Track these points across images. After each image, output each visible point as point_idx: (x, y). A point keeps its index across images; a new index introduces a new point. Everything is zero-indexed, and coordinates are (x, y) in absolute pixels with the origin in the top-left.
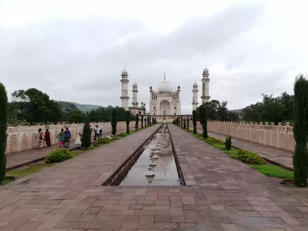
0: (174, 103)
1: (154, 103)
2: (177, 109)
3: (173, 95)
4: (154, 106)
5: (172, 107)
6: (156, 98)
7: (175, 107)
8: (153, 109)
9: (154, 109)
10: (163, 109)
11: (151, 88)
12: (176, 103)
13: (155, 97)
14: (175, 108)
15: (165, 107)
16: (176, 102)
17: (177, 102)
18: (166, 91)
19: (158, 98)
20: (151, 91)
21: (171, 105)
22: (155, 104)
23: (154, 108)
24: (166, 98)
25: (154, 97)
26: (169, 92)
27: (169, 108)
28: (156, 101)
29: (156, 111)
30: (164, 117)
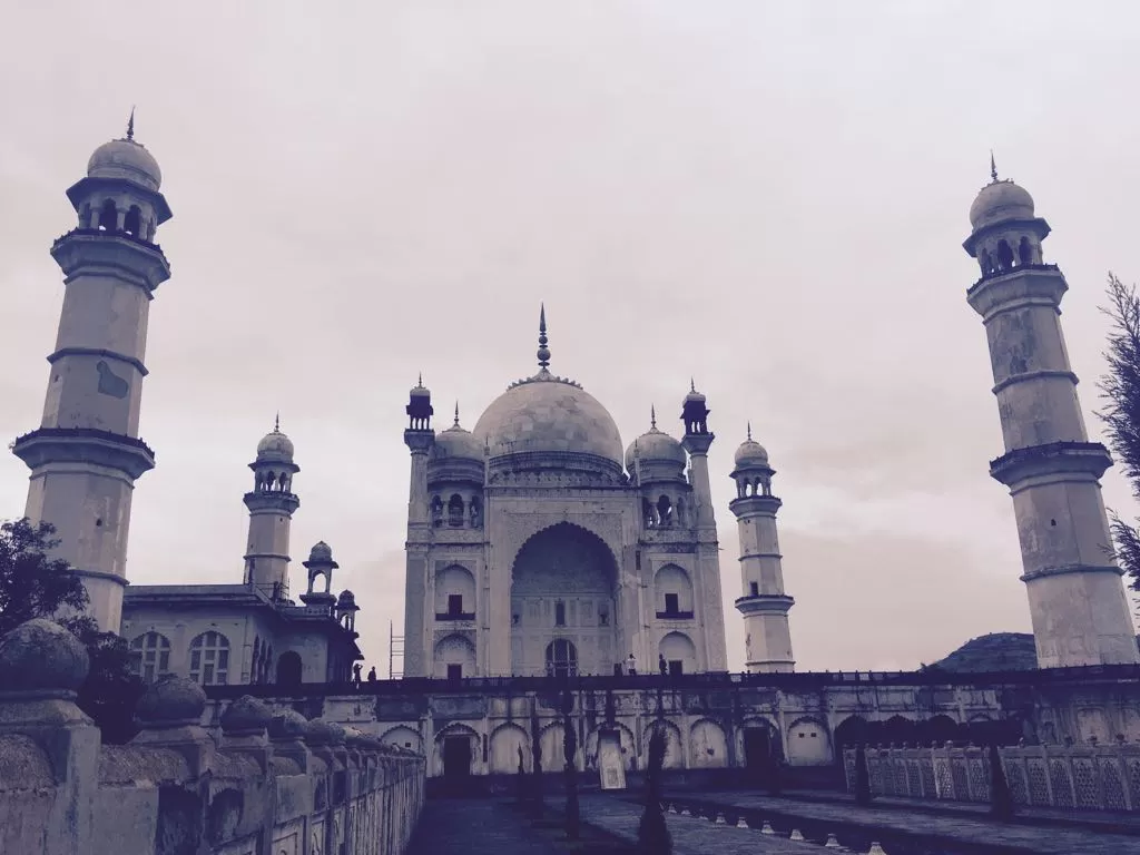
0: (657, 558)
1: (453, 556)
2: (689, 615)
3: (647, 477)
4: (454, 585)
5: (640, 597)
6: (477, 504)
7: (672, 600)
8: (439, 617)
9: (448, 626)
10: (543, 630)
11: (420, 406)
12: (682, 560)
13: (466, 497)
14: (672, 610)
15: (560, 609)
16: (674, 548)
17: (691, 548)
18: (563, 445)
19: (493, 505)
20: (419, 440)
21: (627, 577)
22: (456, 567)
23: (444, 609)
24: (580, 510)
25: (446, 496)
26: (588, 461)
27: (604, 616)
28: (472, 536)
29: (472, 647)
30: (600, 707)
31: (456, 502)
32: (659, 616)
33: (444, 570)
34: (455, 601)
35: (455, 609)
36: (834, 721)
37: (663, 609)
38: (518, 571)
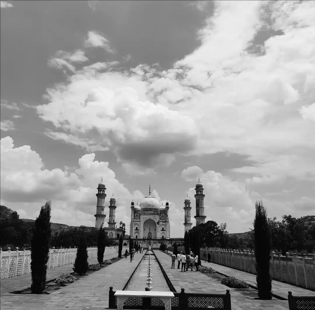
0: (161, 223)
2: (165, 230)
3: (160, 213)
4: (137, 226)
5: (159, 228)
6: (139, 216)
7: (163, 228)
8: (135, 230)
9: (136, 231)
10: (147, 231)
11: (133, 204)
12: (164, 223)
14: (163, 230)
15: (150, 229)
16: (164, 222)
17: (165, 222)
19: (141, 216)
20: (133, 208)
21: (157, 226)
22: (137, 224)
24: (152, 217)
26: (155, 209)
27: (155, 230)
28: (139, 220)
29: (139, 234)
30: (149, 242)
31: (137, 216)
32: (161, 230)
33: (135, 224)
34: (137, 228)
35: (137, 229)
36: (173, 244)
37: (162, 229)
38: (144, 225)
